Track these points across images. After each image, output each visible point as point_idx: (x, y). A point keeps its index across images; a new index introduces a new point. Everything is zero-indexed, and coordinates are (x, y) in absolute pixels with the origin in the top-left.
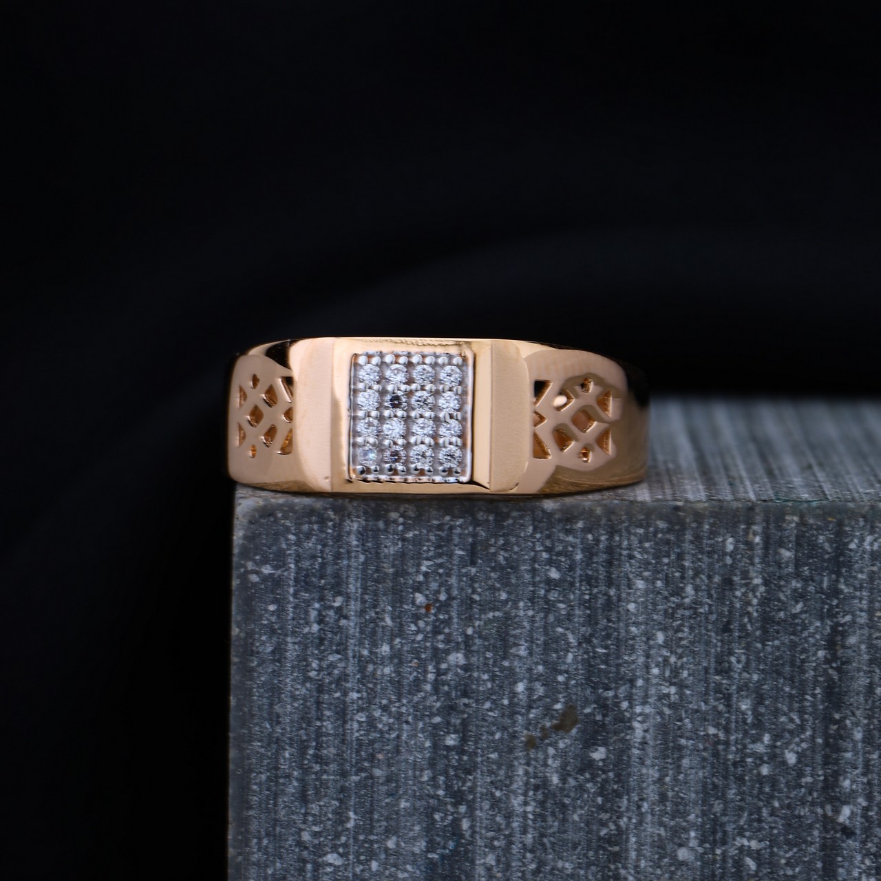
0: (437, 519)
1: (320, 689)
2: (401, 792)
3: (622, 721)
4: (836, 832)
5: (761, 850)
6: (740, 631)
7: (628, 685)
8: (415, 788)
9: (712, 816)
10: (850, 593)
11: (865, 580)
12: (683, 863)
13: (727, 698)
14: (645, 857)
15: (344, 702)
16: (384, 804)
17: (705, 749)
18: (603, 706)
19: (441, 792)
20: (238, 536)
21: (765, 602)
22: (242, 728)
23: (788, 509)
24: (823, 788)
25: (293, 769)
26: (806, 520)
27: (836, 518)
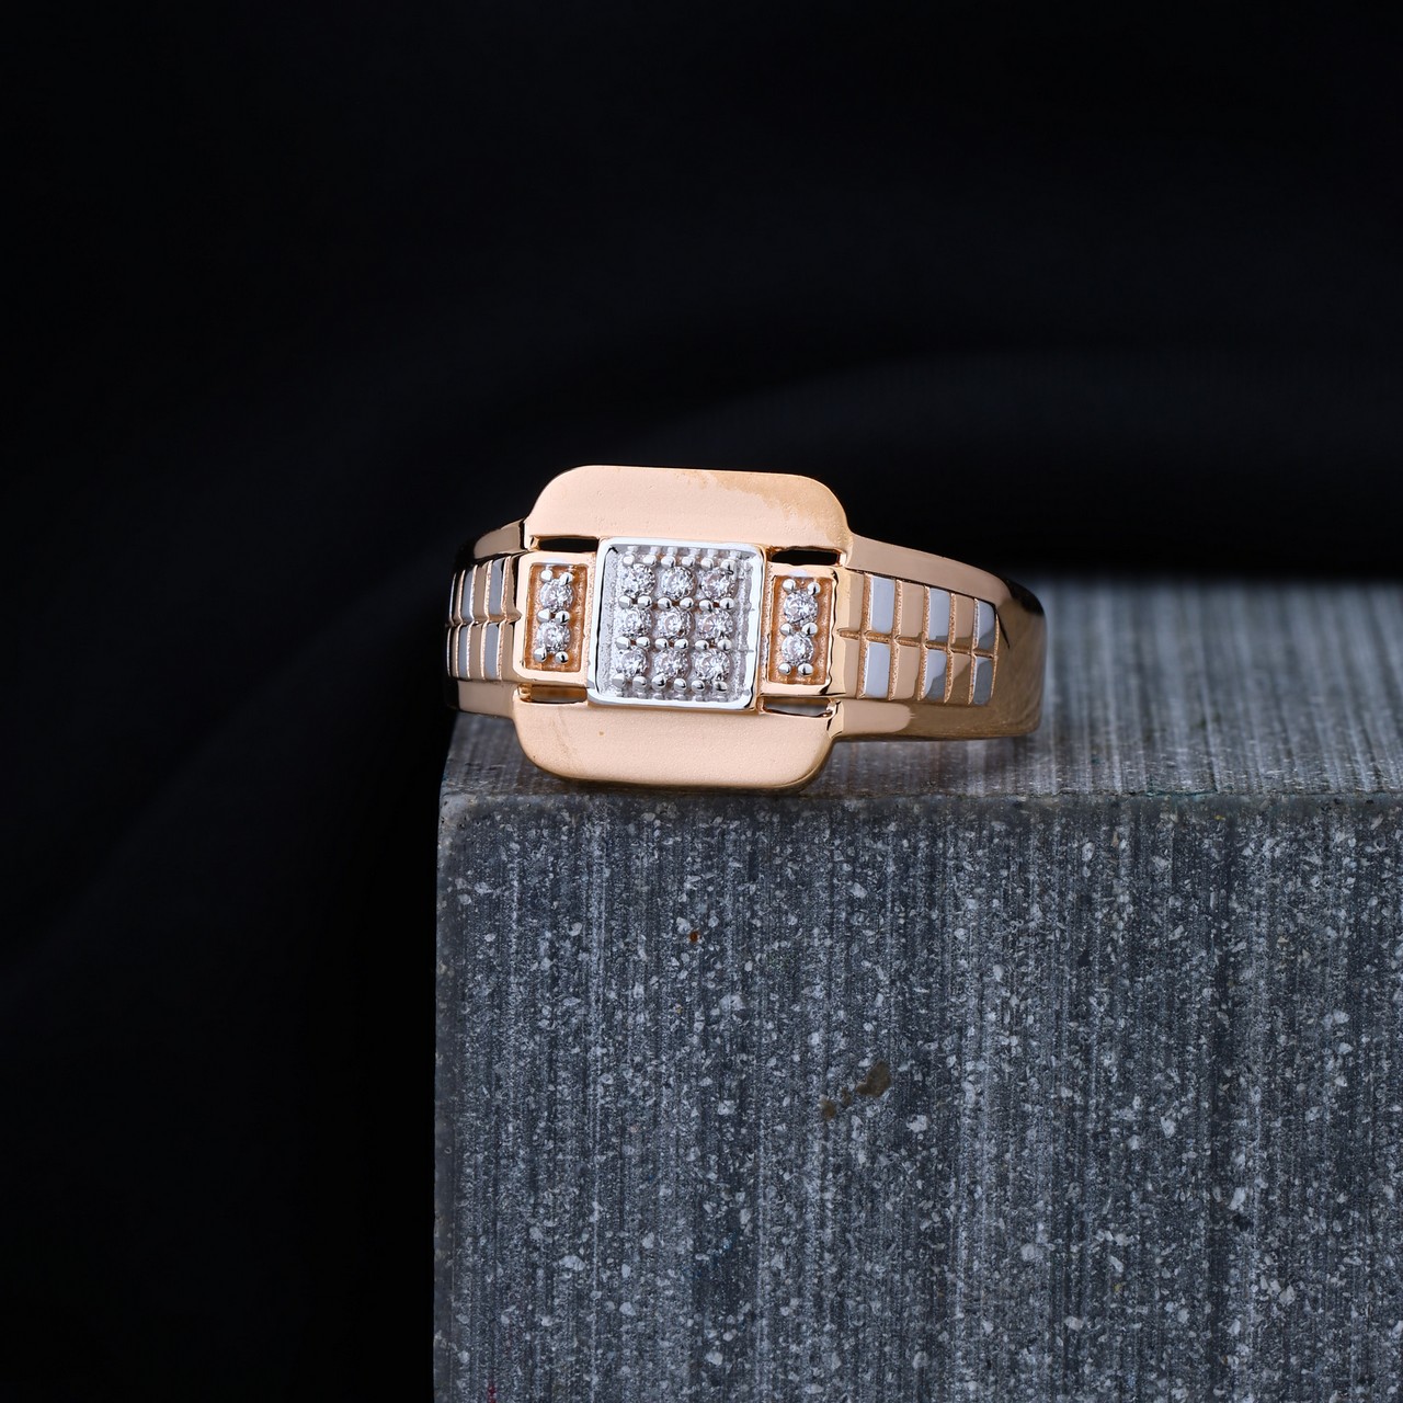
0: (704, 821)
1: (553, 1044)
2: (660, 1176)
3: (948, 1081)
4: (1227, 1222)
5: (1129, 1246)
6: (1100, 963)
7: (956, 1035)
8: (678, 1170)
9: (1066, 1204)
10: (1244, 913)
11: (1264, 896)
12: (1028, 1264)
13: (1086, 1051)
14: (979, 1257)
15: (585, 1059)
16: (637, 1191)
17: (1057, 1117)
18: (924, 1062)
19: (712, 1176)
20: (444, 845)
21: (1133, 925)
22: (451, 1094)
23: (1163, 804)
24: (1210, 1165)
25: (519, 1147)
26: (1186, 820)
27: (1225, 816)
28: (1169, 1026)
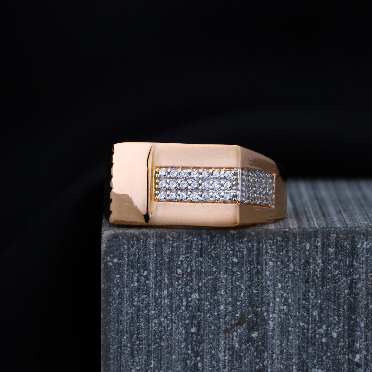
0: (186, 238)
1: (139, 310)
3: (264, 321)
4: (354, 365)
6: (312, 282)
7: (266, 306)
8: (179, 350)
9: (302, 360)
10: (358, 266)
11: (364, 260)
13: (308, 310)
15: (149, 315)
16: (166, 357)
17: (299, 332)
18: (256, 314)
19: (189, 352)
20: (103, 246)
21: (323, 270)
22: (106, 326)
23: (332, 231)
24: (348, 347)
25: (128, 343)
26: (339, 236)
27: (351, 235)
28: (334, 302)
